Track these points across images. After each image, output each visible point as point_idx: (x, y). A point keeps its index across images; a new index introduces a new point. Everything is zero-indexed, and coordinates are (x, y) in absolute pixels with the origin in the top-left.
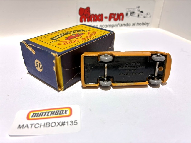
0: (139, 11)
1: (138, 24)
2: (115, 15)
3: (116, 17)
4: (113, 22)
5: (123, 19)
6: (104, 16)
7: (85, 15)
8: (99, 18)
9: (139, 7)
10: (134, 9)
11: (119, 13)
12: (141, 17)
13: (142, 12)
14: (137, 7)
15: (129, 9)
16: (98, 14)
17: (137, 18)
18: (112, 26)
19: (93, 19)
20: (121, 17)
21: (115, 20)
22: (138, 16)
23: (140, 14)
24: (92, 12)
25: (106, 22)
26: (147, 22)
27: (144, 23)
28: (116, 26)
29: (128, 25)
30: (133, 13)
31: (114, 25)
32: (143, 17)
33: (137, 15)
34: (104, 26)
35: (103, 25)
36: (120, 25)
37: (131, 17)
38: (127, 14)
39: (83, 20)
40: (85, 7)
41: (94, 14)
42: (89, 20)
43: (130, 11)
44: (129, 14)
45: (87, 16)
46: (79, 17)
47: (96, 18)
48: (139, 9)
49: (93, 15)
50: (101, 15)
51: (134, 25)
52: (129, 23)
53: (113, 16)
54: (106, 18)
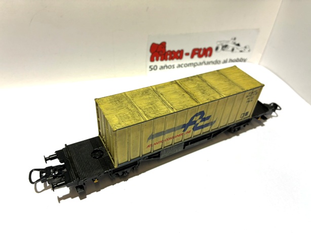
0: (234, 43)
1: (231, 61)
2: (199, 50)
3: (201, 53)
4: (196, 59)
5: (210, 55)
6: (185, 52)
7: (159, 52)
8: (178, 55)
9: (235, 39)
10: (228, 41)
11: (207, 47)
12: (236, 52)
13: (238, 45)
14: (232, 39)
15: (220, 42)
16: (176, 50)
17: (230, 53)
18: (194, 65)
19: (168, 57)
20: (209, 53)
21: (200, 56)
22: (233, 50)
23: (236, 47)
24: (168, 48)
25: (186, 60)
26: (244, 57)
27: (240, 58)
28: (201, 64)
29: (217, 62)
30: (226, 46)
31: (197, 63)
32: (238, 51)
33: (230, 49)
34: (183, 66)
35: (182, 64)
36: (206, 62)
37: (222, 52)
38: (217, 49)
39: (155, 58)
40: (159, 42)
41: (172, 49)
42: (164, 58)
43: (222, 44)
44: (220, 47)
45: (161, 53)
46: (150, 54)
47: (173, 55)
48: (234, 41)
49: (169, 51)
50: (181, 52)
51: (225, 62)
52: (218, 59)
53: (197, 52)
54: (187, 54)
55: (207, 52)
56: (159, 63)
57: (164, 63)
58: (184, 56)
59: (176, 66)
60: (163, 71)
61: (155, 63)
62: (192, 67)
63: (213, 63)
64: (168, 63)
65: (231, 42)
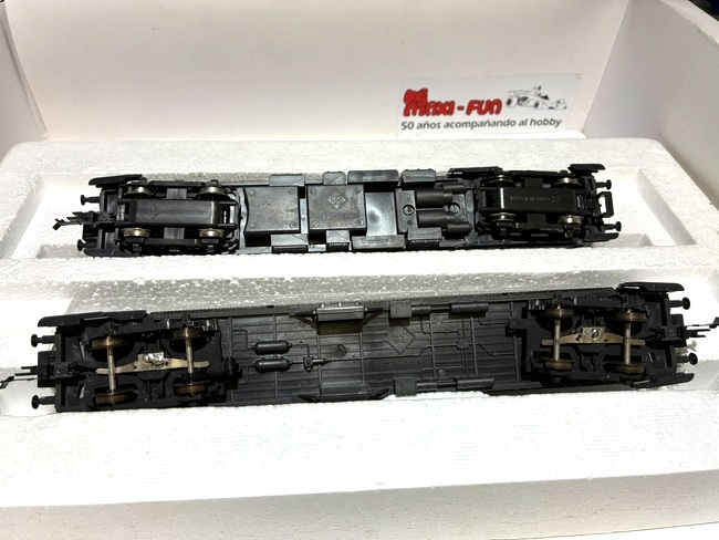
55: (493, 106)
56: (417, 119)
57: (424, 119)
58: (456, 110)
59: (442, 125)
60: (422, 130)
61: (411, 118)
62: (469, 129)
63: (503, 124)
64: (431, 119)
65: (533, 92)
